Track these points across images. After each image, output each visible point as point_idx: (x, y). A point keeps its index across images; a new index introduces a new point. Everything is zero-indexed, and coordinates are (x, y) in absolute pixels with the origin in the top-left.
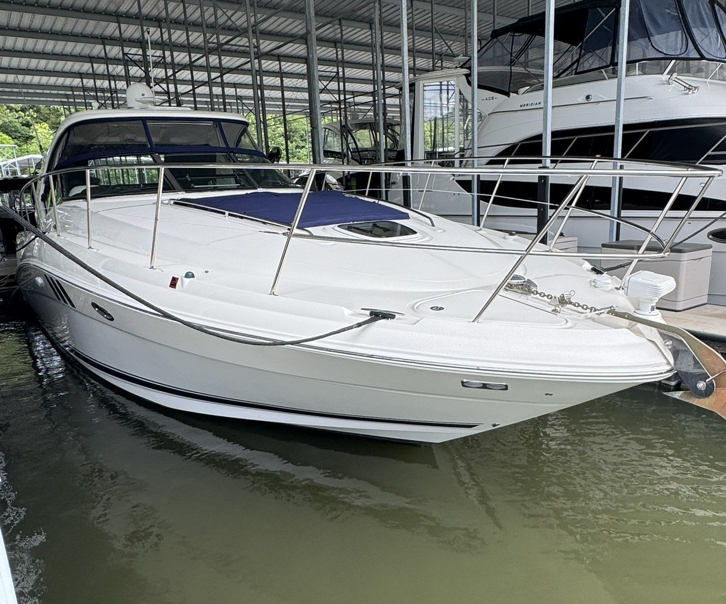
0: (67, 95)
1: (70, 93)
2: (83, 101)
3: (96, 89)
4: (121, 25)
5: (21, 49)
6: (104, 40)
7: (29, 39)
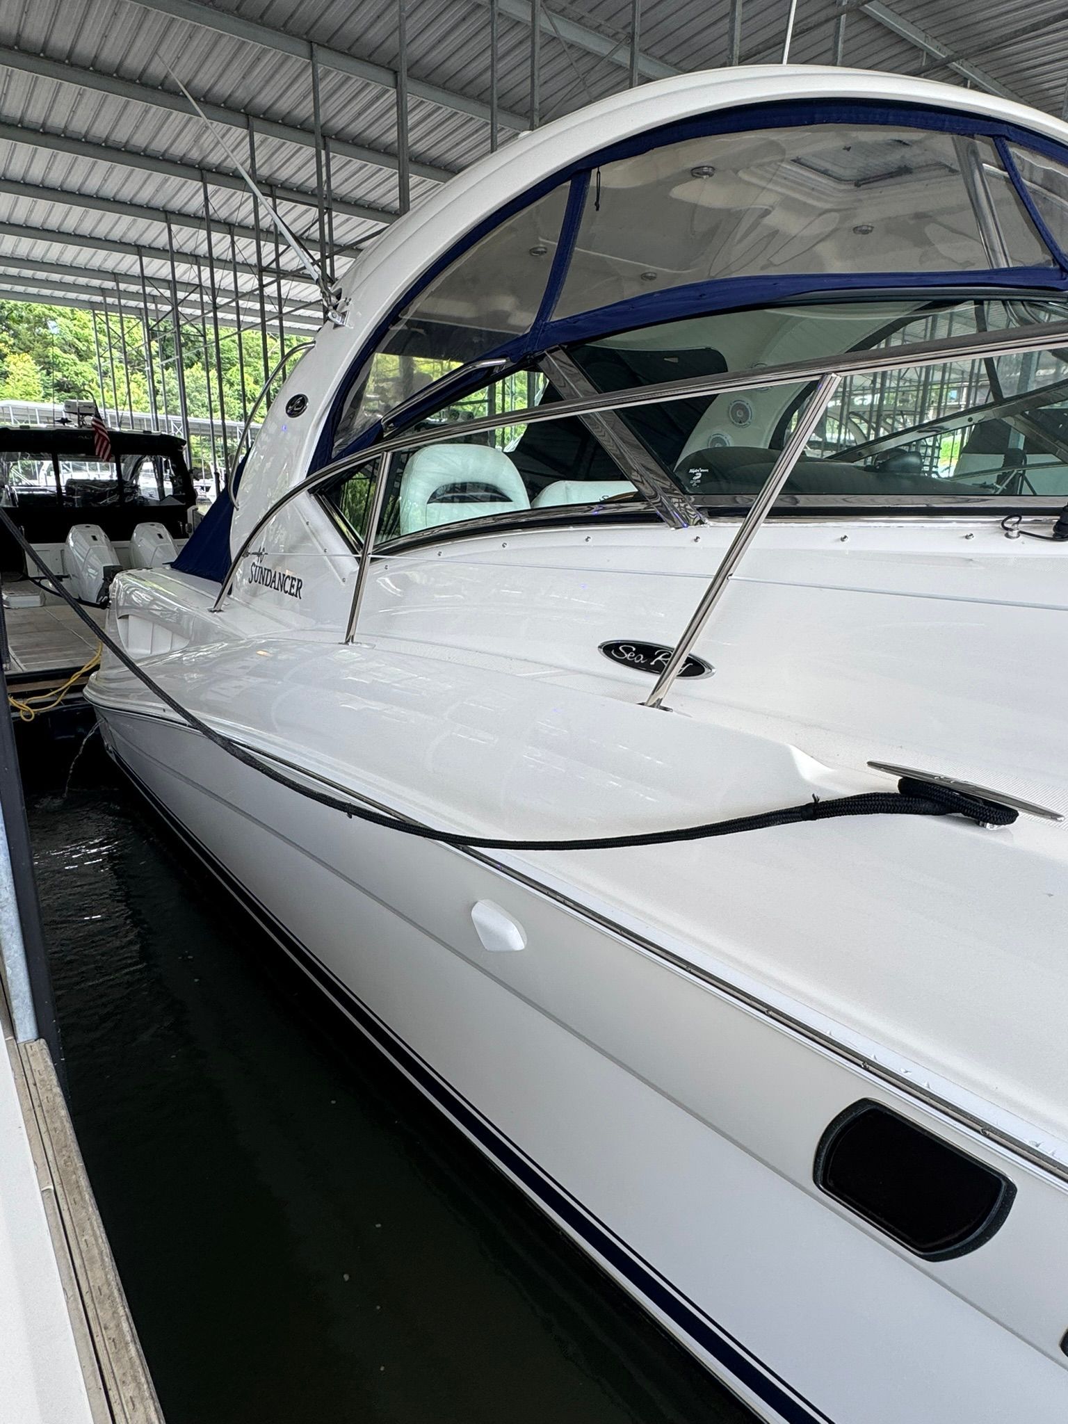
0: (103, 289)
1: (111, 285)
4: (255, 133)
6: (206, 171)
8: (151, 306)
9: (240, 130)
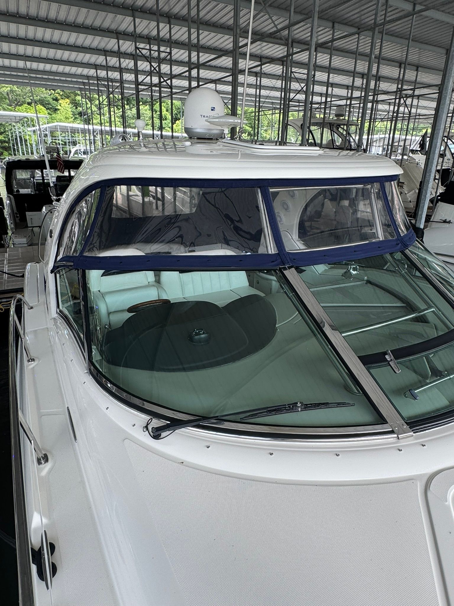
0: (84, 83)
1: (87, 81)
2: (96, 88)
3: (108, 79)
4: (136, 19)
5: (49, 40)
6: (119, 35)
7: (56, 31)
8: (110, 84)
9: (130, 18)
